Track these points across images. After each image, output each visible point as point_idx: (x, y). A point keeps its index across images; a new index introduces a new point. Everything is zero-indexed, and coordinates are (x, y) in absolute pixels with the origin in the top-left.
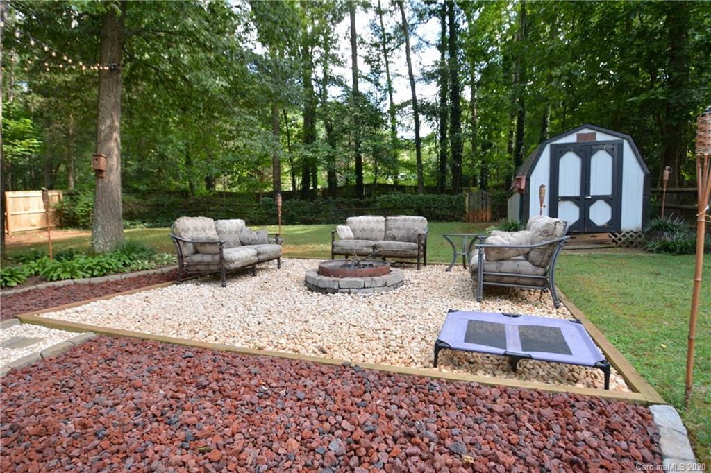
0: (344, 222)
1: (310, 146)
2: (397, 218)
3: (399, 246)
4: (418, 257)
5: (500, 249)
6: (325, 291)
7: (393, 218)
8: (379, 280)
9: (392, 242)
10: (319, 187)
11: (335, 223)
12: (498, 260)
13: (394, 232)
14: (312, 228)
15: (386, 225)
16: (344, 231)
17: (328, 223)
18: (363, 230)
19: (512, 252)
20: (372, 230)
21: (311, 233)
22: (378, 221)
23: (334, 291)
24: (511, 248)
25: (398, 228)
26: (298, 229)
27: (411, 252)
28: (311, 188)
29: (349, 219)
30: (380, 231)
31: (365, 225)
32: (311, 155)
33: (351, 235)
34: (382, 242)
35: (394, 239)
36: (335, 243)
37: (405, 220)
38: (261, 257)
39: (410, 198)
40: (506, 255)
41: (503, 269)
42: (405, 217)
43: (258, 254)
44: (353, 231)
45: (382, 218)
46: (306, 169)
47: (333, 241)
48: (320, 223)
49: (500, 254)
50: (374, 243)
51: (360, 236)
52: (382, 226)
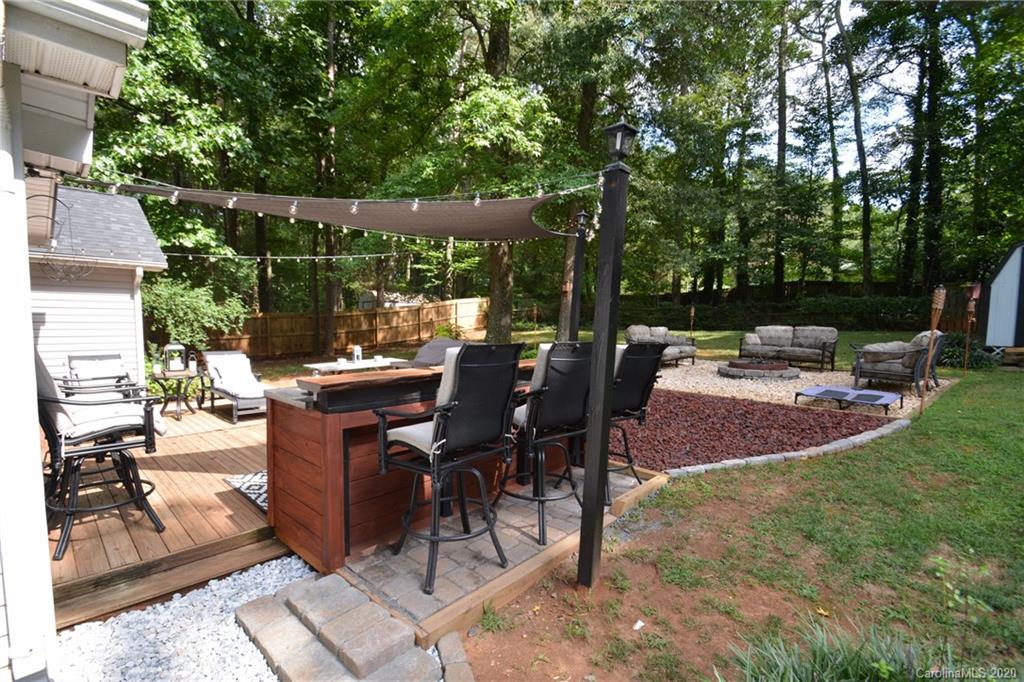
0: (752, 330)
1: (718, 246)
2: (806, 328)
3: (804, 352)
4: (822, 362)
5: (876, 354)
6: (733, 377)
7: (801, 328)
8: (776, 373)
9: (797, 349)
10: (725, 287)
11: (742, 330)
12: (874, 362)
13: (802, 340)
14: (716, 335)
15: (794, 334)
16: (752, 338)
17: (733, 330)
18: (771, 338)
19: (885, 357)
20: (780, 338)
21: (715, 339)
22: (786, 331)
23: (740, 377)
24: (885, 353)
25: (806, 337)
26: (700, 335)
27: (815, 357)
28: (715, 287)
29: (758, 328)
30: (788, 339)
31: (773, 334)
32: (720, 256)
33: (759, 341)
34: (786, 348)
35: (801, 346)
36: (743, 347)
37: (814, 330)
38: (683, 355)
39: (847, 301)
40: (881, 359)
41: (877, 368)
42: (815, 327)
43: (681, 352)
44: (761, 338)
45: (790, 328)
46: (711, 271)
47: (741, 345)
48: (725, 330)
49: (876, 357)
50: (778, 349)
51: (767, 342)
52: (790, 335)
